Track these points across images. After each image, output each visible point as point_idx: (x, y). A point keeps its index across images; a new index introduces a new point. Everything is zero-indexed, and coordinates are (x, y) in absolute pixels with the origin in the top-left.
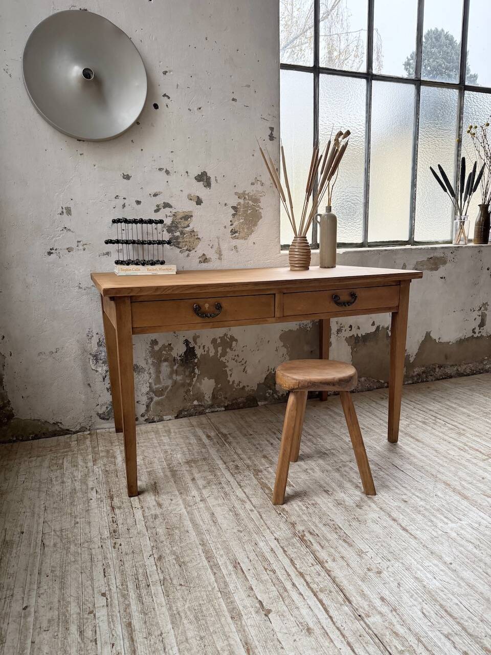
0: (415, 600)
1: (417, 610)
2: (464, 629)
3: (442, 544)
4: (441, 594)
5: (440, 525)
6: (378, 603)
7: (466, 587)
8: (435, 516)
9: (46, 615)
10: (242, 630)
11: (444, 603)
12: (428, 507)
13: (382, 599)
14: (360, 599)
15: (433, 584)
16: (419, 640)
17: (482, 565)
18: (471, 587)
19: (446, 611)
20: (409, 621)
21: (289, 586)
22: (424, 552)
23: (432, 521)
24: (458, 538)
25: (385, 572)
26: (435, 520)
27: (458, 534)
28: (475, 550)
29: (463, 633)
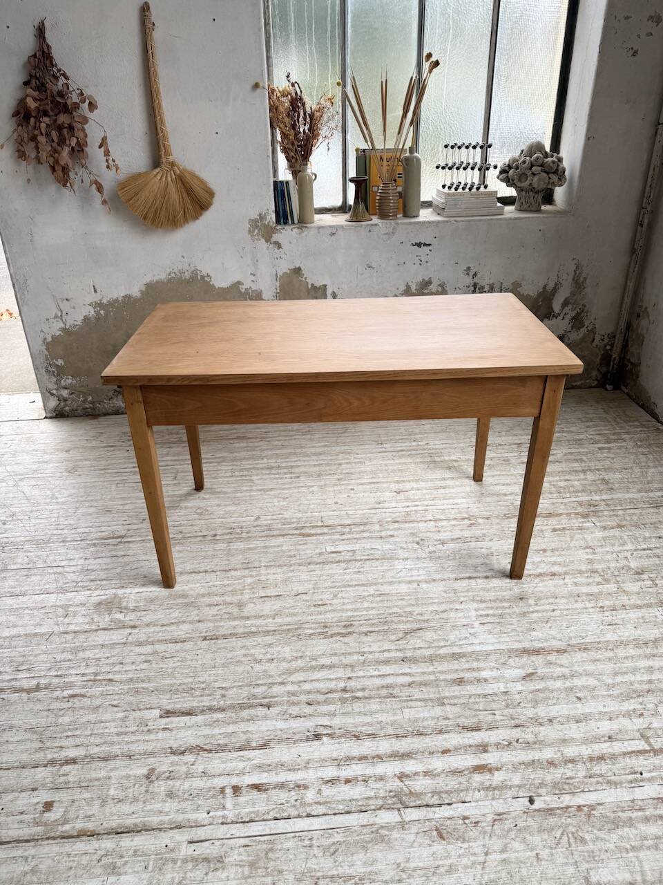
0: (387, 550)
1: (379, 547)
2: (356, 560)
3: (445, 592)
4: (389, 565)
5: (475, 605)
6: (391, 533)
7: (391, 580)
8: (492, 608)
9: (417, 431)
10: (387, 482)
11: (380, 561)
12: (507, 611)
13: (392, 536)
14: (395, 527)
15: (399, 565)
16: (355, 539)
17: (413, 603)
18: (391, 583)
19: (373, 559)
20: (370, 540)
21: (416, 503)
22: (437, 576)
23: (481, 601)
24: (451, 606)
25: (418, 546)
26: (483, 605)
27: (457, 609)
28: (431, 608)
29: (353, 558)
